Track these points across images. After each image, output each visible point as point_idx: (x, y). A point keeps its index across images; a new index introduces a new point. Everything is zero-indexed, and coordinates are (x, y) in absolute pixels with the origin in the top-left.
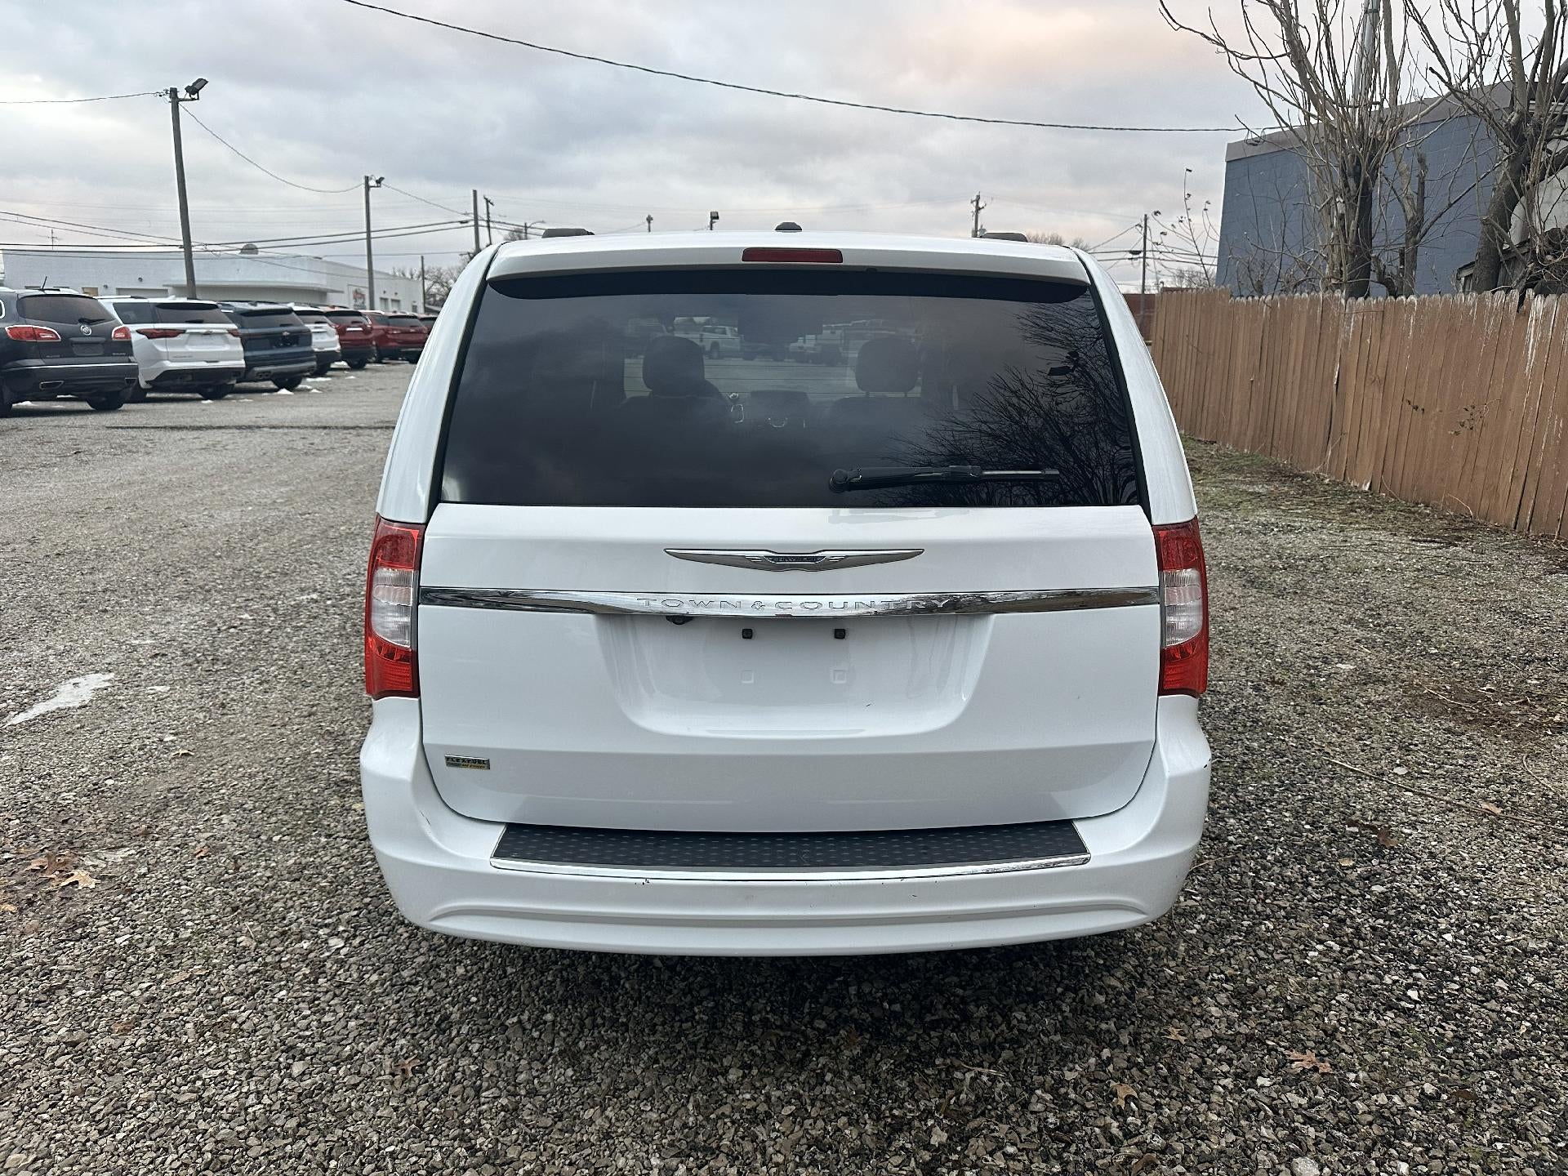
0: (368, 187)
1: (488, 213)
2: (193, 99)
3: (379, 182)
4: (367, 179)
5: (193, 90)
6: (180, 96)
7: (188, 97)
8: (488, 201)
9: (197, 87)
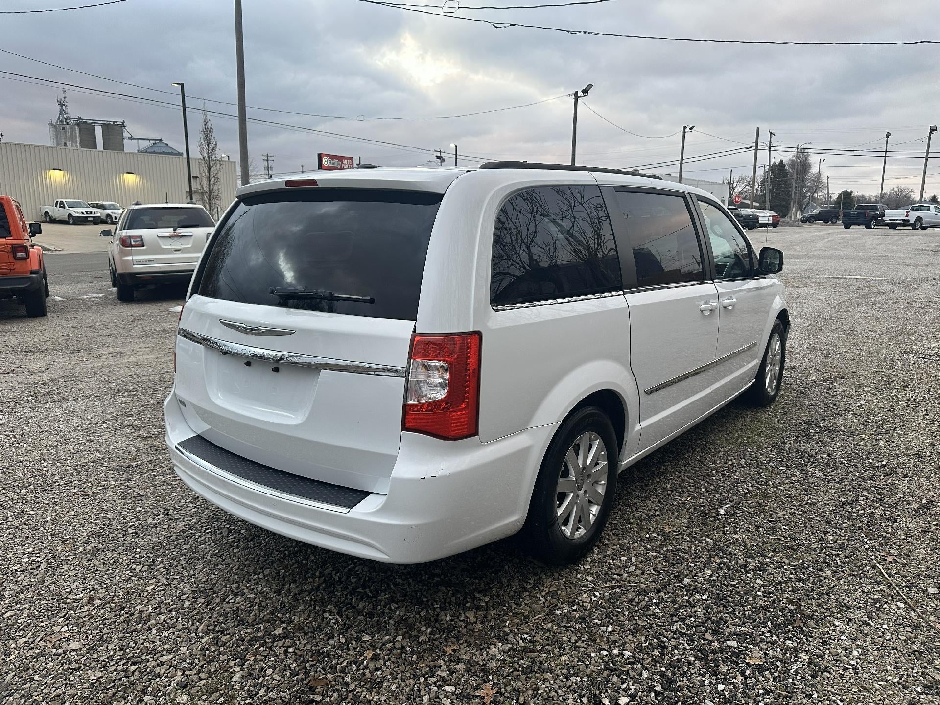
0: (684, 133)
1: (770, 141)
2: (585, 96)
3: (691, 129)
4: (685, 128)
5: (585, 91)
6: (579, 95)
7: (582, 95)
8: (771, 133)
9: (588, 89)
